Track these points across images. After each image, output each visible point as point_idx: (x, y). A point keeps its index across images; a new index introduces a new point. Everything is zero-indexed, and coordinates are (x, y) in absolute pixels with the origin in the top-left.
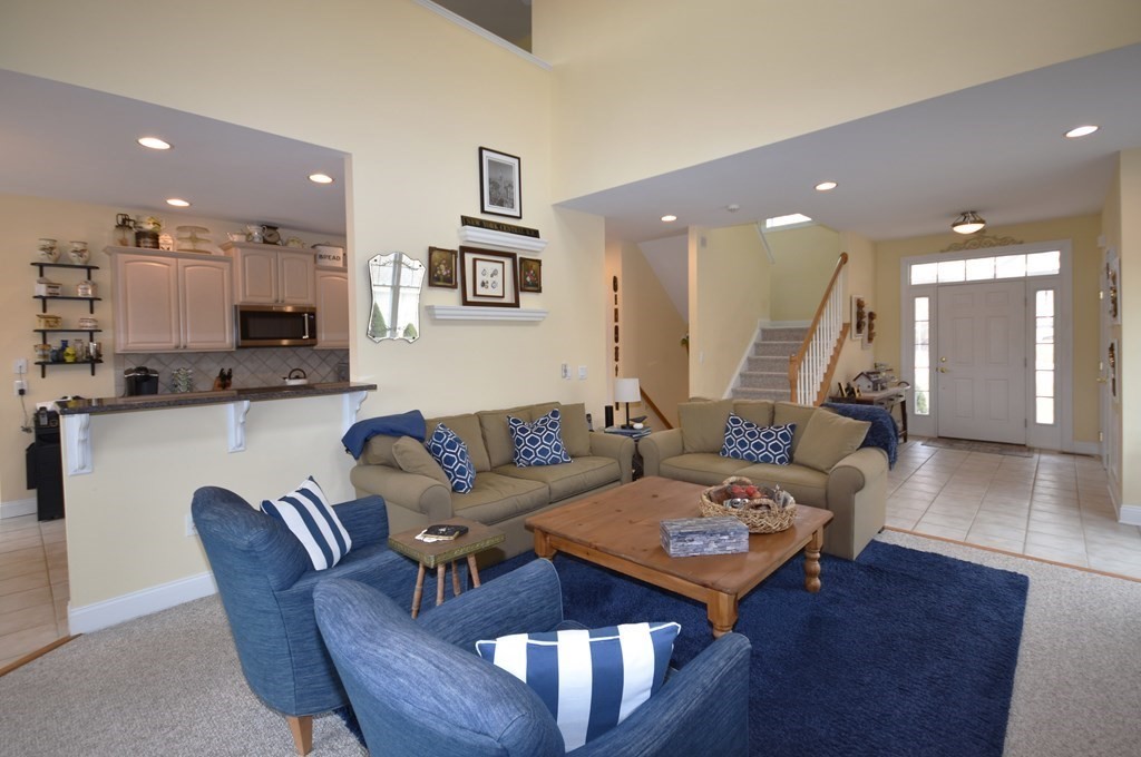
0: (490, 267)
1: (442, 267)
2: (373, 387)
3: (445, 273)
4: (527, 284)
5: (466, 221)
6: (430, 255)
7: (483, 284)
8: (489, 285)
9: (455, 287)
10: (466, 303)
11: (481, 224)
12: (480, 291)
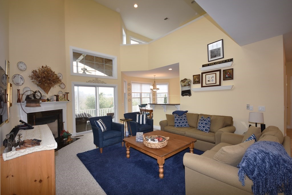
0: (211, 76)
1: (197, 79)
2: (180, 104)
3: (197, 80)
4: (227, 78)
5: (203, 66)
6: (193, 77)
7: (208, 81)
8: (211, 81)
9: (200, 83)
10: (202, 86)
11: (208, 65)
12: (207, 83)
